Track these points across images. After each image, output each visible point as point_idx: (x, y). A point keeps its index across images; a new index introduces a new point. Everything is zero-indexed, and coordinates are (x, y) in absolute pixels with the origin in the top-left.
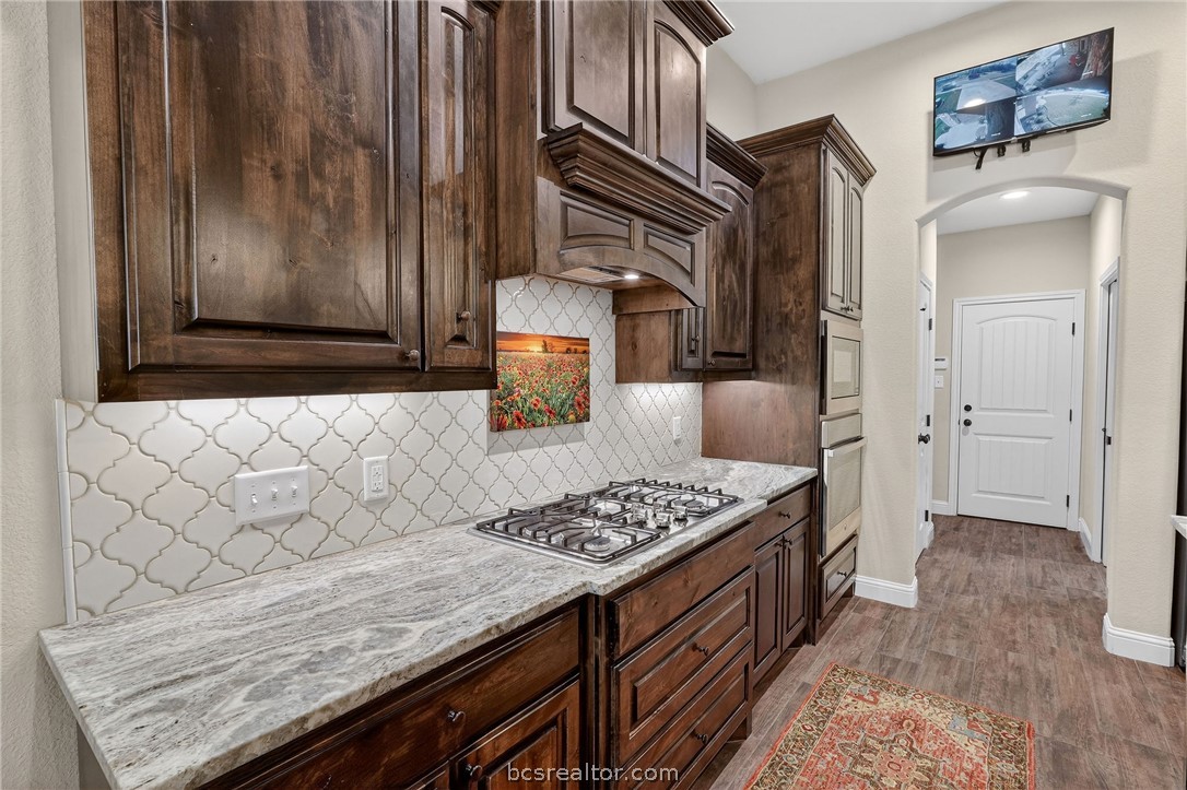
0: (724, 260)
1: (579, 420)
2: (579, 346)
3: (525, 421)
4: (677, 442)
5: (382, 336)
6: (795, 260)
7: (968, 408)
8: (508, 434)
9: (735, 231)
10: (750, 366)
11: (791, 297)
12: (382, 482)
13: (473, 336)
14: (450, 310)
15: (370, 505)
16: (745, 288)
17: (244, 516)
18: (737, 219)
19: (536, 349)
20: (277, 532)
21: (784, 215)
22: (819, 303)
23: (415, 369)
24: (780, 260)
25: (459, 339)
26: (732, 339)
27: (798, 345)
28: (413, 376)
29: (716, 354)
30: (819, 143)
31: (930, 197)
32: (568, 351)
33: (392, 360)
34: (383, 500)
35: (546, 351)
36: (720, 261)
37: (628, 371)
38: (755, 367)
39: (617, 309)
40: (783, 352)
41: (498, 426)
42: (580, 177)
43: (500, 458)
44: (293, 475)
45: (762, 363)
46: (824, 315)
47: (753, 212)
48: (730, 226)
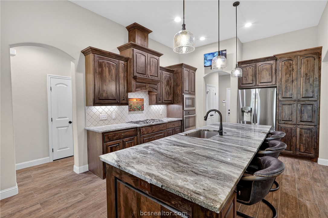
0: (166, 86)
1: (142, 110)
2: (142, 100)
3: (134, 110)
4: (161, 115)
5: (115, 100)
6: (179, 85)
7: (229, 110)
8: (131, 112)
9: (169, 81)
10: (173, 102)
11: (179, 91)
12: (115, 117)
13: (125, 99)
14: (123, 97)
15: (114, 119)
16: (171, 90)
17: (101, 119)
18: (169, 79)
19: (135, 100)
20: (104, 121)
21: (178, 78)
22: (182, 92)
23: (118, 103)
24: (177, 85)
25: (124, 100)
26: (168, 98)
27: (180, 99)
28: (118, 104)
29: (165, 100)
30: (182, 67)
31: (205, 73)
32: (140, 100)
33: (116, 102)
34: (115, 119)
35: (137, 100)
36: (165, 86)
37: (151, 103)
38: (174, 102)
39: (149, 94)
40: (178, 100)
41: (130, 111)
42: (138, 81)
43: (130, 115)
44: (105, 115)
45: (175, 102)
46: (183, 94)
47: (173, 78)
48: (168, 80)
